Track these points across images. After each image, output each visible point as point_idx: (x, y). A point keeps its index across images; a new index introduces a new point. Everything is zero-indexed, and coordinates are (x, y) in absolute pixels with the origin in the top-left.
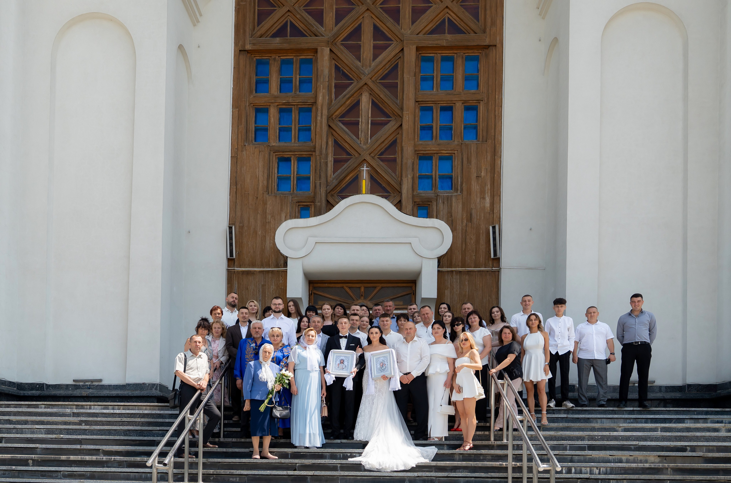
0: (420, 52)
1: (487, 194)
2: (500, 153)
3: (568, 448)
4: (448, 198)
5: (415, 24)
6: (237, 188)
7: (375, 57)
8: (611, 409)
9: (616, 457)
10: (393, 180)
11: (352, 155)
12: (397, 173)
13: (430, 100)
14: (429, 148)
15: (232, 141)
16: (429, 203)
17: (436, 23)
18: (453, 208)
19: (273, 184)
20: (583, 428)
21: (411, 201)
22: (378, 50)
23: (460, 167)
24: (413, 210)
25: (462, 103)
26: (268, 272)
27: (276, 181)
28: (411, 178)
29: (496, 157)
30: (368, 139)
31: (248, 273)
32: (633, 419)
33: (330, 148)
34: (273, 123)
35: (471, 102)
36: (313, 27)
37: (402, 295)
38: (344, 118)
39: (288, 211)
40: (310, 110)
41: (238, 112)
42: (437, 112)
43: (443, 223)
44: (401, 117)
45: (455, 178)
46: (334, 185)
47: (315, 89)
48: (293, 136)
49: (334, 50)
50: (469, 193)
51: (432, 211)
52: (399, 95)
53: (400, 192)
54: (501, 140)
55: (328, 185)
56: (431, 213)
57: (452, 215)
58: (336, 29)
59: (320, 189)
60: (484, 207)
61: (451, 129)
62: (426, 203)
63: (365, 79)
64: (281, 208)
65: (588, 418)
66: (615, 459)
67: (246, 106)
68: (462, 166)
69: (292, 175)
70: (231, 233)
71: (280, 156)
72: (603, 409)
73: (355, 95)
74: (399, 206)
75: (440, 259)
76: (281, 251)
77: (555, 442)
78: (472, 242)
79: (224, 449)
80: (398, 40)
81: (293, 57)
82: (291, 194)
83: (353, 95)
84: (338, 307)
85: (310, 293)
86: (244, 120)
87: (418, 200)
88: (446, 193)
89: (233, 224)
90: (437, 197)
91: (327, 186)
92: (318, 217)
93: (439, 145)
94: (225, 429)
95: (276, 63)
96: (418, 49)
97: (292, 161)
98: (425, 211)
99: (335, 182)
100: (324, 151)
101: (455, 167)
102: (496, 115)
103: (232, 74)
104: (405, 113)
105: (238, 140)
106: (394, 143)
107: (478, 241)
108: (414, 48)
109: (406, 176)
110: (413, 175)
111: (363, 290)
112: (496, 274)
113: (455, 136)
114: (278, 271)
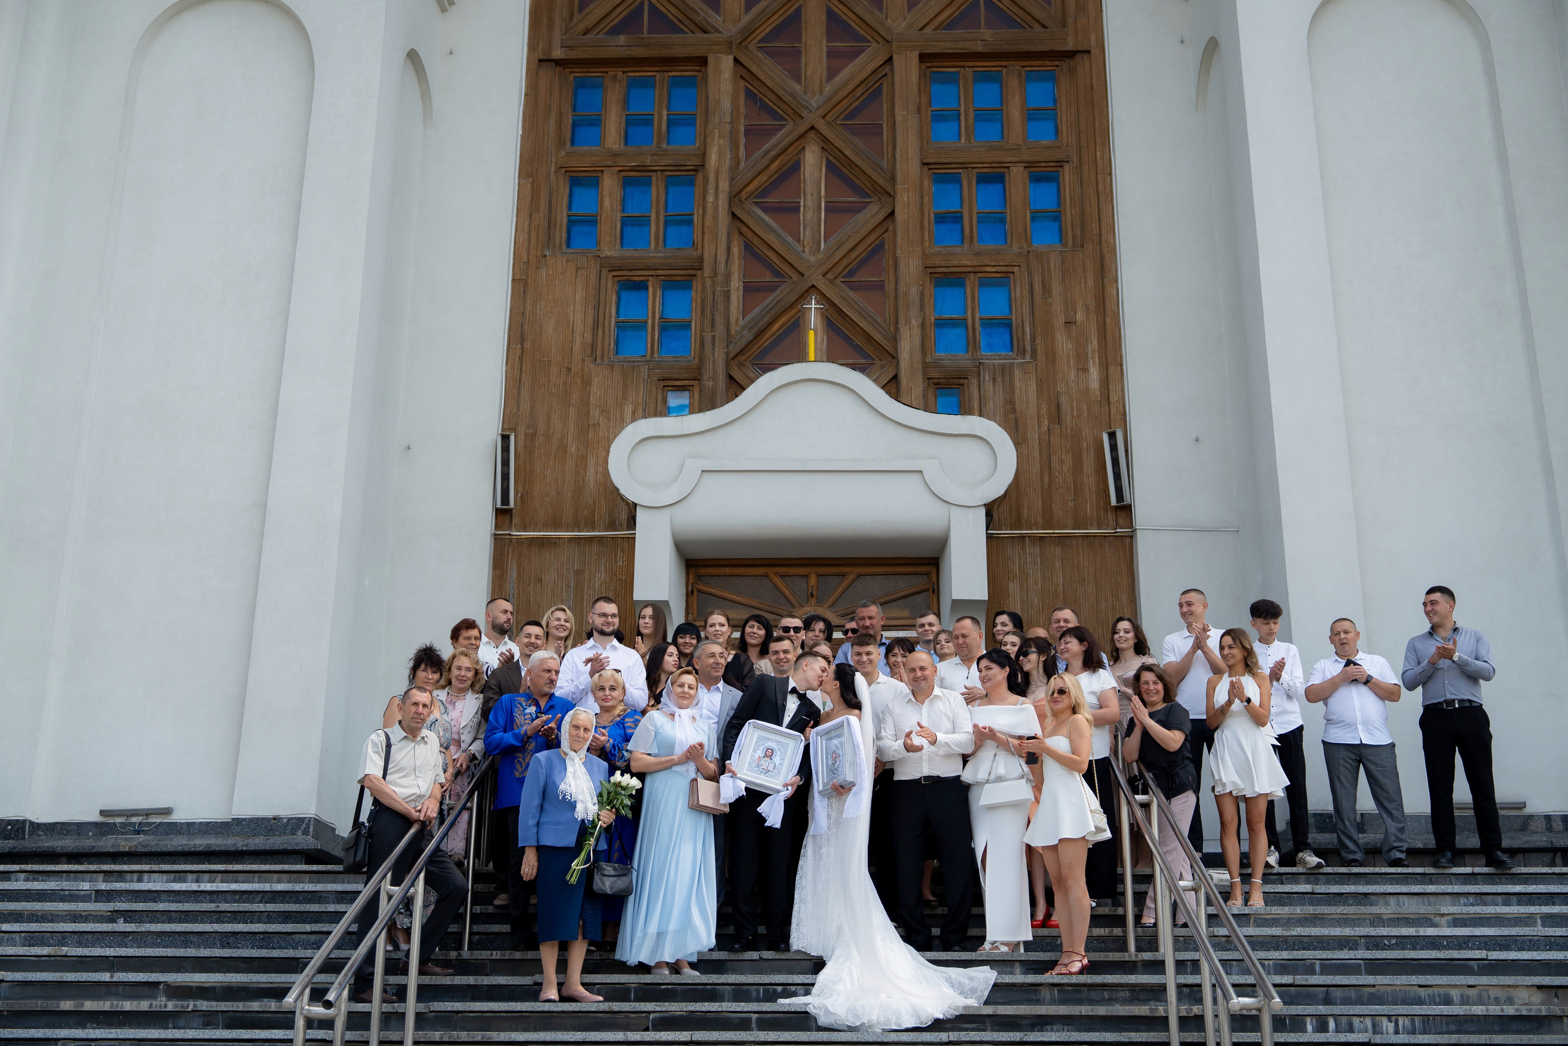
0: (929, 64)
1: (1091, 361)
2: (1114, 272)
3: (1317, 968)
4: (1003, 371)
5: (915, 10)
6: (523, 348)
7: (832, 73)
8: (1420, 870)
9: (1436, 990)
10: (879, 331)
11: (785, 278)
12: (887, 315)
13: (954, 160)
14: (956, 262)
15: (517, 246)
16: (962, 381)
17: (959, 7)
18: (1017, 392)
19: (607, 338)
20: (1353, 919)
21: (921, 377)
22: (837, 58)
23: (1026, 302)
24: (925, 396)
25: (1025, 167)
26: (593, 537)
27: (612, 333)
28: (918, 325)
29: (1105, 280)
30: (820, 241)
31: (543, 542)
32: (1473, 896)
33: (736, 262)
34: (609, 208)
35: (1043, 164)
36: (698, 15)
37: (907, 592)
38: (765, 198)
39: (640, 400)
40: (690, 183)
41: (533, 183)
42: (970, 186)
43: (992, 425)
44: (891, 196)
45: (1017, 327)
46: (745, 341)
47: (702, 138)
48: (652, 237)
49: (743, 59)
50: (1052, 356)
51: (969, 398)
52: (885, 151)
53: (894, 357)
54: (1115, 244)
55: (731, 342)
56: (967, 403)
57: (1014, 408)
58: (746, 19)
59: (714, 349)
60: (1088, 389)
61: (1003, 221)
62: (955, 381)
63: (811, 118)
64: (624, 393)
65: (1366, 894)
66: (1434, 995)
67: (549, 173)
68: (1032, 299)
69: (650, 321)
70: (505, 450)
71: (623, 278)
72: (1400, 870)
73: (789, 151)
74: (893, 387)
75: (990, 509)
76: (623, 491)
77: (1285, 955)
78: (1065, 469)
79: (471, 978)
80: (880, 40)
81: (654, 73)
82: (646, 361)
83: (785, 150)
84: (751, 623)
85: (690, 590)
86: (543, 202)
87: (937, 375)
88: (1000, 359)
89: (511, 430)
90: (979, 367)
91: (729, 343)
92: (708, 413)
93: (978, 254)
94: (475, 928)
95: (617, 85)
96: (923, 57)
97: (651, 290)
98: (953, 400)
99: (748, 336)
100: (722, 268)
101: (1016, 301)
102: (1100, 191)
103: (522, 107)
104: (899, 187)
105: (529, 245)
107: (1077, 467)
108: (915, 55)
109: (908, 321)
110: (924, 319)
111: (813, 581)
112: (1126, 543)
113: (1012, 236)
114: (613, 538)
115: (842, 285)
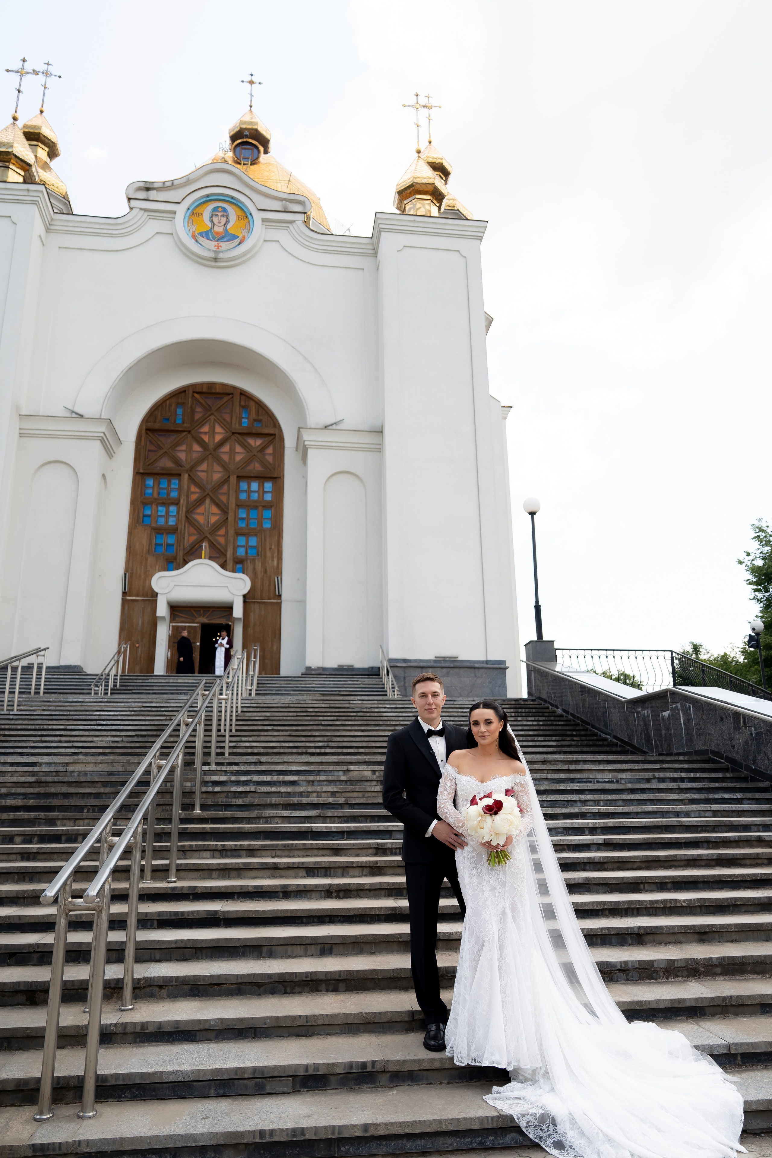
0: (240, 479)
1: (275, 558)
2: (282, 536)
4: (254, 561)
5: (237, 462)
6: (130, 549)
10: (222, 549)
11: (199, 533)
12: (225, 544)
13: (244, 504)
14: (243, 531)
15: (129, 524)
16: (243, 562)
17: (249, 463)
18: (256, 566)
19: (152, 547)
21: (233, 560)
23: (260, 542)
24: (233, 566)
25: (262, 507)
26: (146, 600)
27: (154, 546)
28: (233, 547)
29: (280, 538)
30: (209, 524)
31: (134, 600)
33: (187, 529)
34: (154, 513)
35: (267, 506)
36: (179, 462)
37: (225, 613)
38: (195, 511)
39: (160, 567)
41: (134, 507)
42: (248, 511)
43: (246, 576)
44: (227, 513)
45: (258, 548)
46: (187, 552)
47: (179, 495)
49: (191, 474)
50: (265, 557)
51: (244, 567)
53: (226, 555)
55: (184, 552)
57: (255, 570)
58: (192, 463)
59: (180, 554)
60: (273, 565)
62: (241, 562)
63: (208, 491)
64: (156, 565)
67: (138, 503)
68: (262, 542)
69: (164, 543)
70: (125, 576)
71: (157, 532)
73: (202, 500)
74: (225, 563)
76: (155, 589)
78: (266, 585)
80: (227, 472)
82: (162, 555)
85: (171, 613)
86: (136, 511)
87: (237, 560)
88: (252, 557)
89: (127, 571)
90: (247, 559)
92: (177, 571)
93: (249, 529)
95: (157, 480)
96: (238, 477)
97: (164, 535)
99: (189, 549)
100: (183, 531)
102: (280, 515)
103: (131, 486)
104: (230, 511)
105: (132, 523)
107: (270, 585)
108: (235, 476)
109: (230, 546)
111: (202, 612)
112: (279, 604)
113: (258, 525)
114: (153, 600)
115: (214, 536)
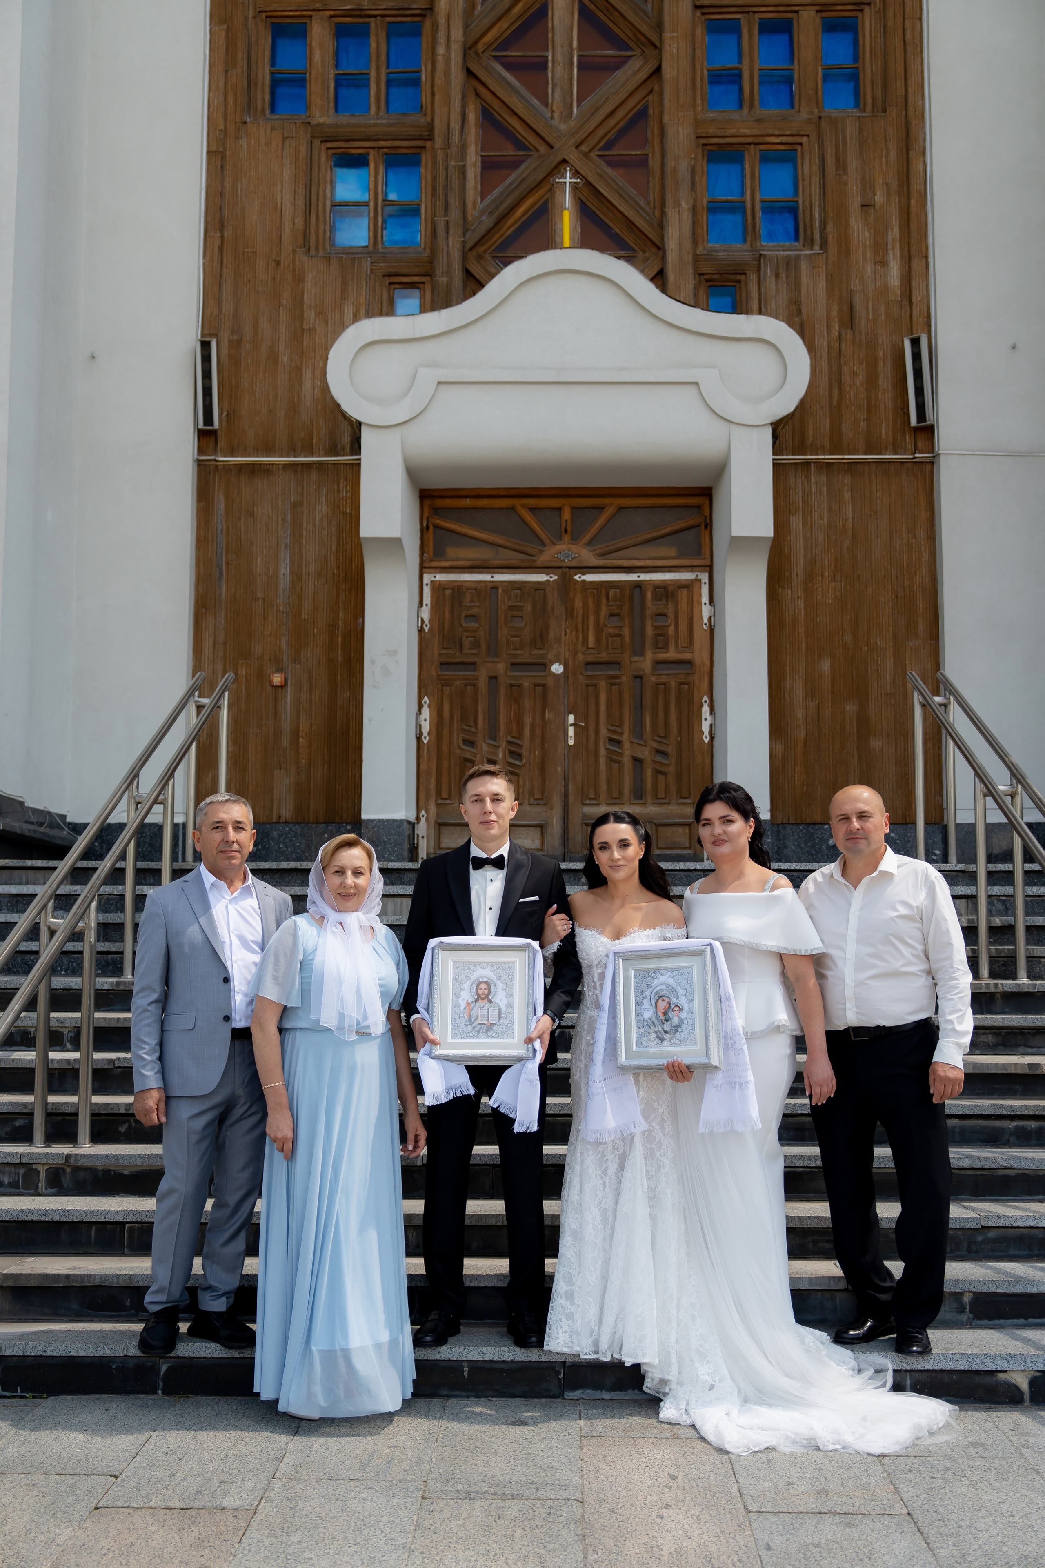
1: (891, 252)
2: (922, 143)
4: (788, 264)
6: (222, 237)
10: (641, 214)
11: (531, 150)
12: (651, 196)
14: (734, 131)
15: (211, 110)
16: (738, 277)
18: (804, 291)
19: (322, 227)
21: (691, 271)
23: (816, 180)
24: (696, 295)
25: (818, 11)
26: (309, 465)
27: (328, 218)
28: (689, 209)
29: (911, 153)
30: (571, 105)
31: (253, 469)
33: (473, 130)
34: (320, 63)
35: (840, 8)
37: (675, 528)
38: (506, 50)
39: (363, 300)
40: (416, 32)
41: (228, 31)
42: (750, 35)
43: (782, 326)
44: (656, 47)
45: (804, 211)
46: (483, 229)
48: (372, 99)
50: (845, 247)
51: (747, 298)
53: (660, 248)
54: (923, 108)
55: (468, 230)
56: (744, 304)
57: (800, 310)
59: (448, 238)
60: (886, 287)
61: (789, 80)
62: (731, 277)
64: (344, 291)
67: (246, 18)
68: (824, 177)
69: (371, 203)
70: (206, 359)
71: (338, 151)
76: (345, 407)
78: (858, 383)
82: (368, 253)
85: (425, 524)
86: (241, 56)
87: (709, 270)
88: (783, 251)
89: (212, 335)
90: (759, 260)
91: (465, 230)
92: (443, 313)
93: (759, 121)
97: (372, 165)
98: (729, 299)
99: (487, 222)
100: (456, 138)
101: (803, 180)
102: (907, 40)
104: (667, 35)
105: (226, 108)
106: (641, 116)
107: (872, 380)
109: (677, 204)
110: (695, 201)
111: (567, 514)
112: (926, 471)
113: (800, 99)
114: (335, 464)
115: (599, 160)
